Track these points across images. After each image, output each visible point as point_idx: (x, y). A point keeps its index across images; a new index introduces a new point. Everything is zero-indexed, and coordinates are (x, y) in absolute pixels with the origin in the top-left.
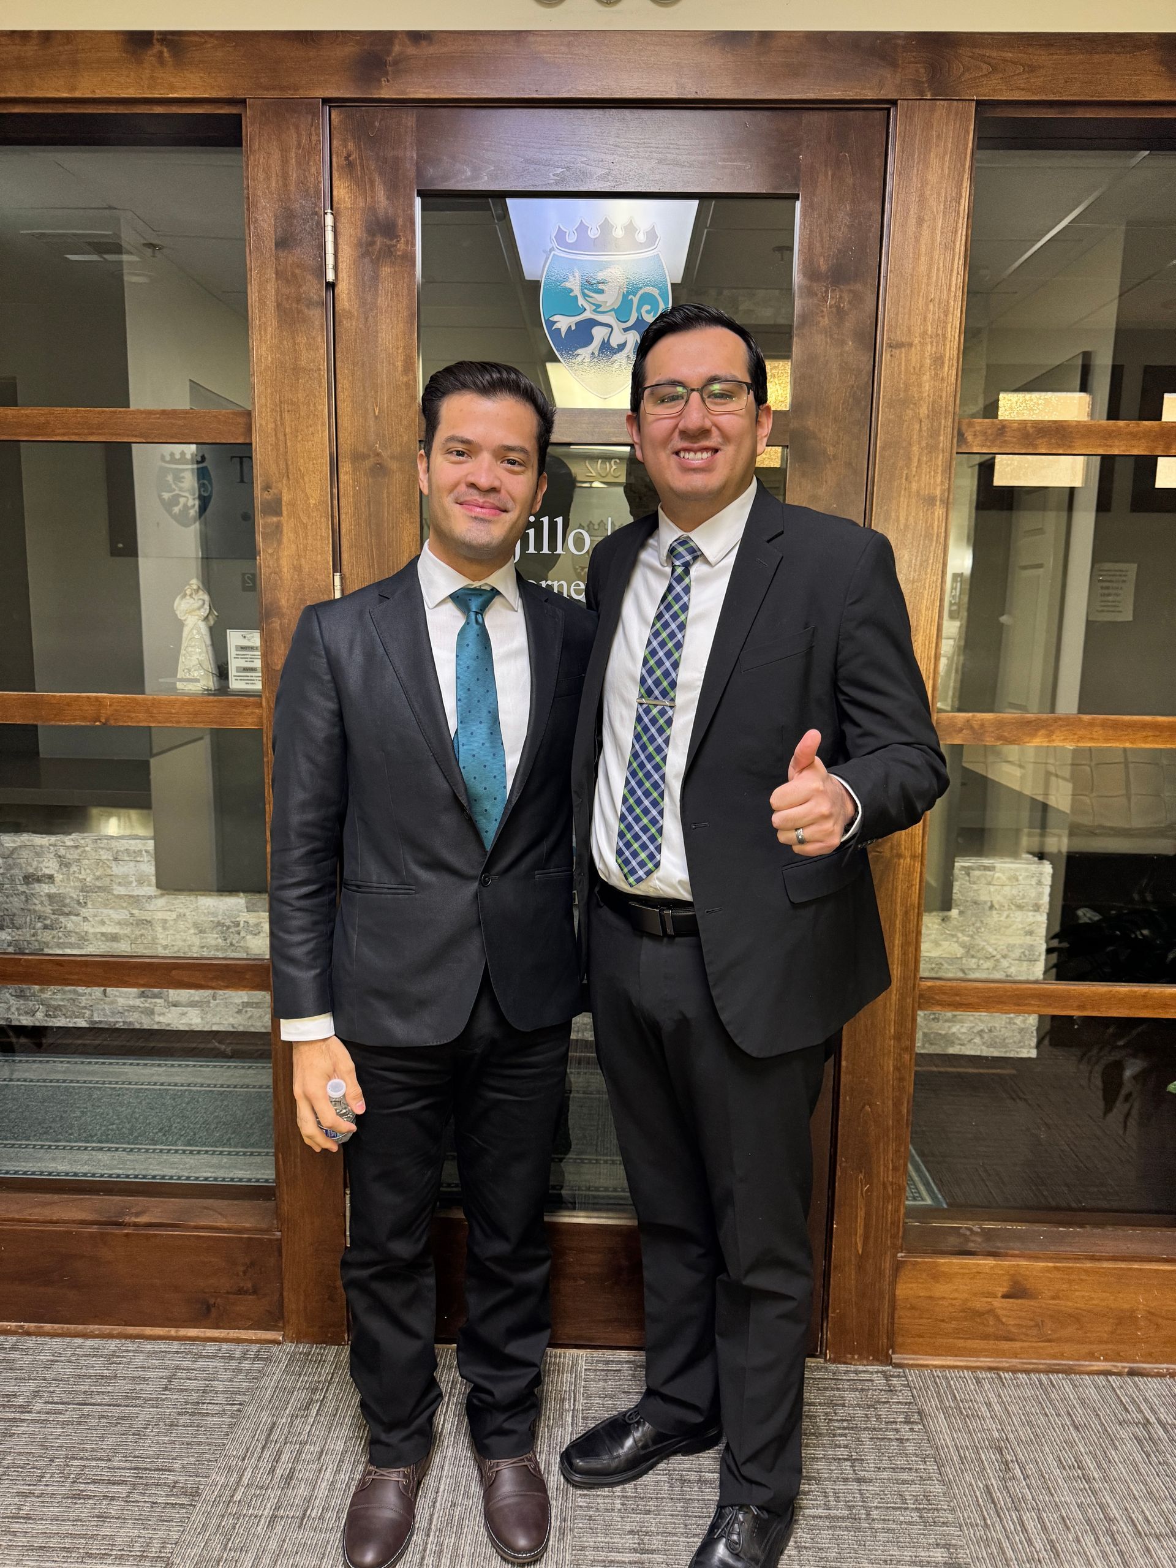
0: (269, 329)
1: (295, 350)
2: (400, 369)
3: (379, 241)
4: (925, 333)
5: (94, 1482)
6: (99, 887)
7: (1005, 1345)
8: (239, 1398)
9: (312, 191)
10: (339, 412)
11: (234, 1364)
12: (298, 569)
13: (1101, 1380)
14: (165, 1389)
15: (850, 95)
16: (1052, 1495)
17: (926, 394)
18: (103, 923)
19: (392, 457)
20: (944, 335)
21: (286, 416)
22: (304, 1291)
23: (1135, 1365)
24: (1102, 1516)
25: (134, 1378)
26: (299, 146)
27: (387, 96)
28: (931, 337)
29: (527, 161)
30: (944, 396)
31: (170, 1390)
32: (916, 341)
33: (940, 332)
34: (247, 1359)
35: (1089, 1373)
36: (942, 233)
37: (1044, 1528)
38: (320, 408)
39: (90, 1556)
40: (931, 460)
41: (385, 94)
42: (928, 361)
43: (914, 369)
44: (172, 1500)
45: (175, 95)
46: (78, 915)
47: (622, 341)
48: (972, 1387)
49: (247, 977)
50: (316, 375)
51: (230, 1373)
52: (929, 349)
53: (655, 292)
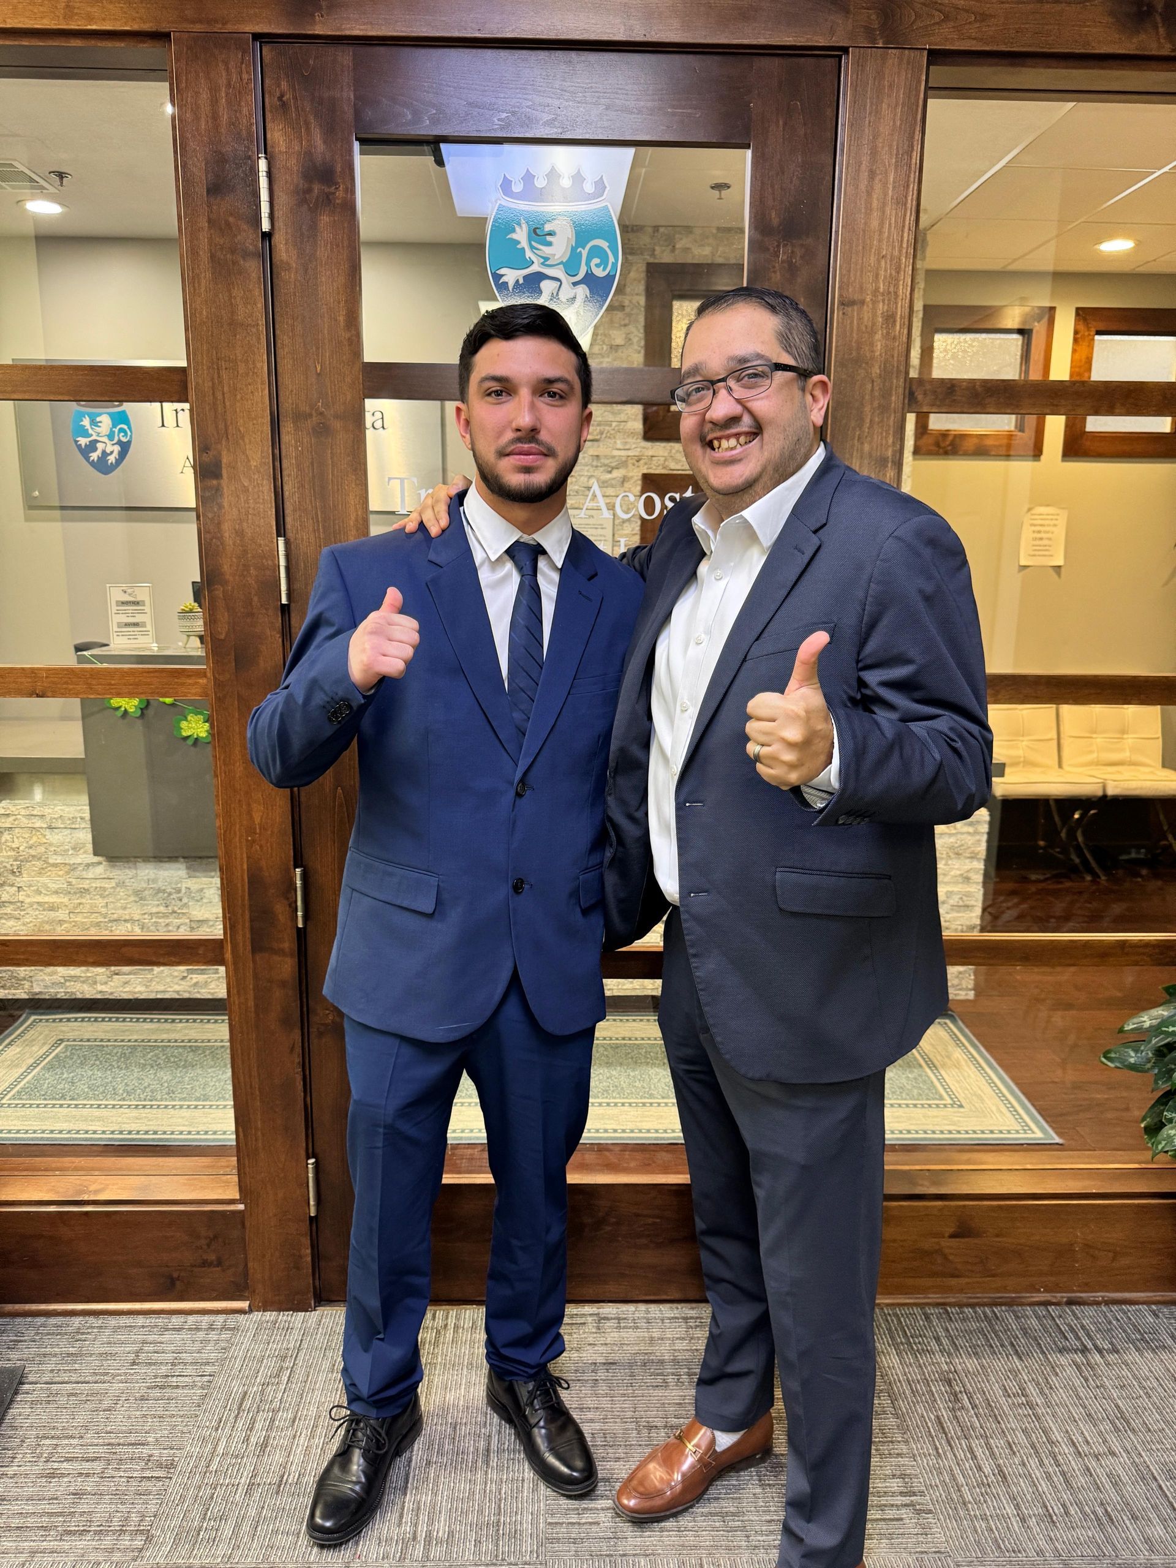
0: (203, 282)
1: (231, 304)
2: (342, 324)
3: (317, 188)
4: (877, 290)
5: (68, 1460)
6: (33, 856)
7: (953, 1282)
8: (209, 1369)
9: (244, 133)
10: (280, 370)
11: (201, 1335)
12: (240, 533)
13: (1041, 1311)
14: (134, 1363)
15: (801, 41)
16: (999, 1423)
17: (878, 353)
18: (39, 892)
19: (336, 417)
20: (896, 293)
21: (224, 375)
22: (270, 1261)
23: (1073, 1295)
24: (1044, 1439)
25: (101, 1354)
26: (229, 85)
27: (321, 33)
28: (883, 295)
29: (470, 104)
30: (896, 355)
31: (137, 1364)
32: (868, 299)
33: (892, 289)
34: (213, 1330)
35: (1031, 1304)
36: (894, 187)
37: (992, 1454)
38: (259, 365)
39: (69, 1533)
40: (882, 421)
41: (319, 30)
42: (880, 320)
43: (866, 327)
44: (148, 1474)
45: (94, 27)
46: (12, 885)
47: (571, 297)
48: (921, 1322)
49: (201, 952)
50: (254, 330)
51: (198, 1345)
52: (881, 307)
53: (604, 244)
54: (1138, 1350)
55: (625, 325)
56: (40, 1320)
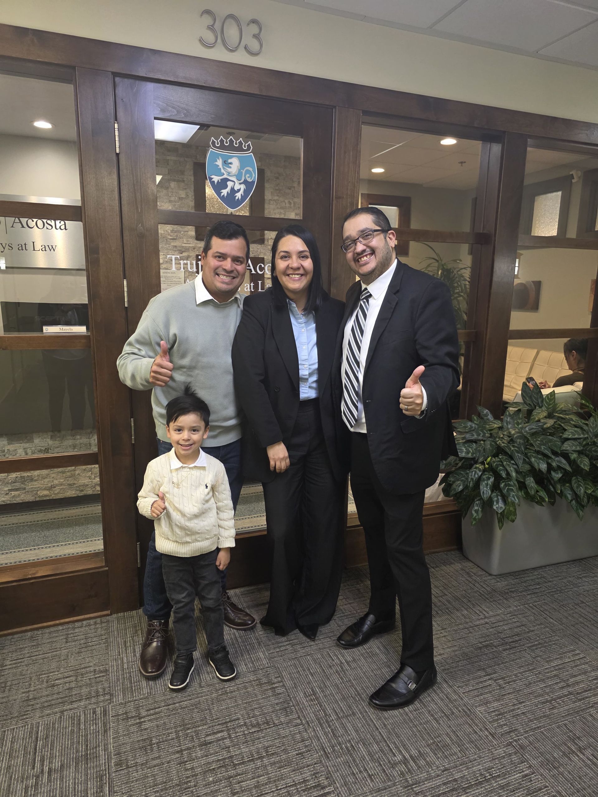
2: (149, 193)
4: (347, 194)
5: (57, 680)
8: (104, 637)
9: (108, 112)
10: (123, 210)
11: (93, 627)
12: (107, 277)
14: (67, 642)
15: (320, 102)
19: (147, 231)
20: (354, 195)
21: (100, 211)
25: (49, 642)
26: (102, 92)
28: (349, 195)
31: (69, 642)
32: (345, 197)
33: (352, 193)
34: (97, 624)
36: (352, 158)
38: (115, 208)
39: (74, 701)
41: (140, 74)
42: (349, 204)
44: (97, 675)
45: (40, 60)
47: (239, 188)
51: (93, 631)
52: (349, 200)
53: (251, 169)
54: (444, 565)
55: (185, 189)
56: (10, 637)
